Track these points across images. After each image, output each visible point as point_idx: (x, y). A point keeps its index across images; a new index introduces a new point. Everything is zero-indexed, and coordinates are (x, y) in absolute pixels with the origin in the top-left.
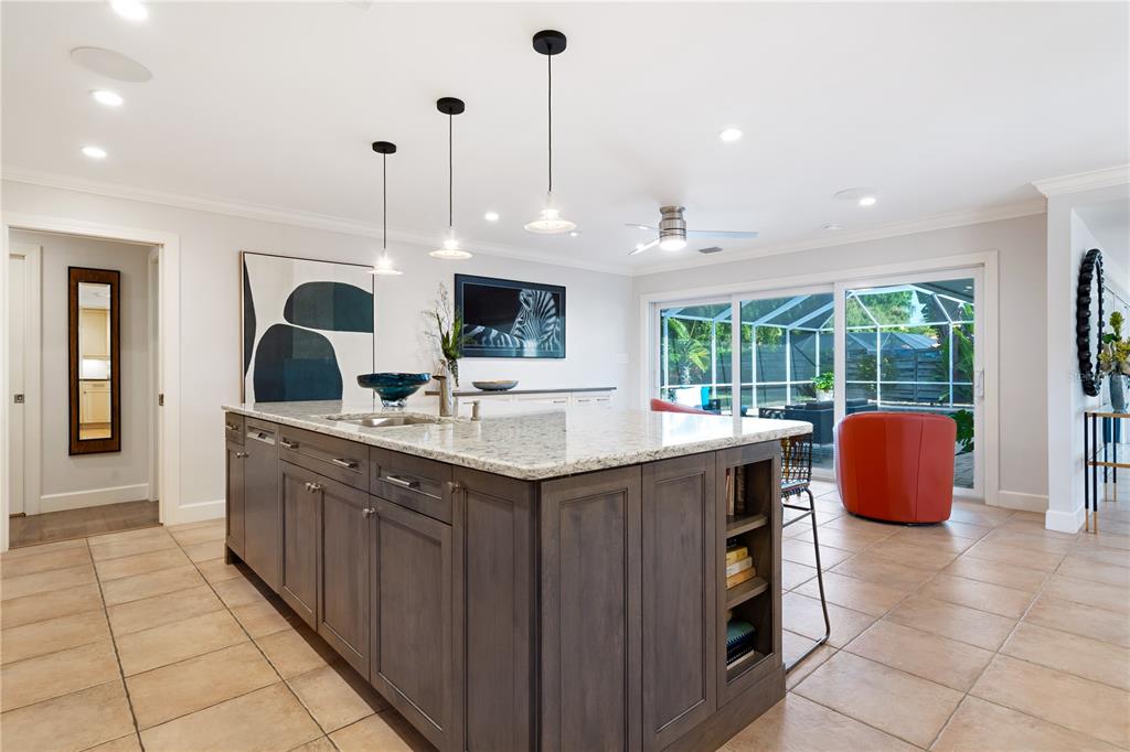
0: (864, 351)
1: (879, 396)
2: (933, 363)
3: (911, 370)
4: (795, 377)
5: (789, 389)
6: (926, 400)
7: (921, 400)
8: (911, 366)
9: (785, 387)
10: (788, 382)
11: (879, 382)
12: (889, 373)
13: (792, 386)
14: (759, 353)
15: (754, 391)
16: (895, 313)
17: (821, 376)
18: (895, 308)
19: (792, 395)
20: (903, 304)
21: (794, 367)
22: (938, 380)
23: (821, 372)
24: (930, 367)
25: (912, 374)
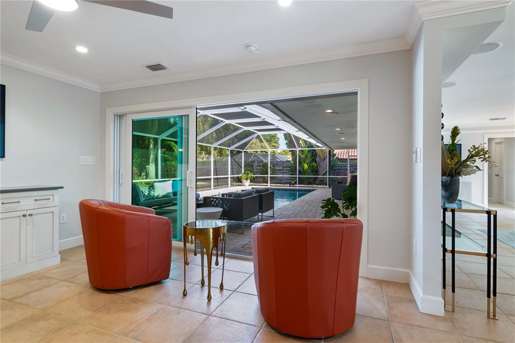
0: (262, 161)
1: (269, 182)
2: (290, 167)
3: (281, 170)
4: (232, 173)
5: (229, 179)
6: (288, 183)
7: (285, 183)
8: (281, 168)
9: (228, 178)
10: (229, 176)
11: (269, 176)
12: (273, 172)
13: (231, 178)
14: (215, 162)
15: (212, 180)
16: (273, 146)
17: (245, 173)
18: (273, 144)
19: (231, 182)
20: (276, 142)
21: (232, 168)
22: (291, 174)
23: (245, 171)
24: (288, 169)
25: (282, 171)
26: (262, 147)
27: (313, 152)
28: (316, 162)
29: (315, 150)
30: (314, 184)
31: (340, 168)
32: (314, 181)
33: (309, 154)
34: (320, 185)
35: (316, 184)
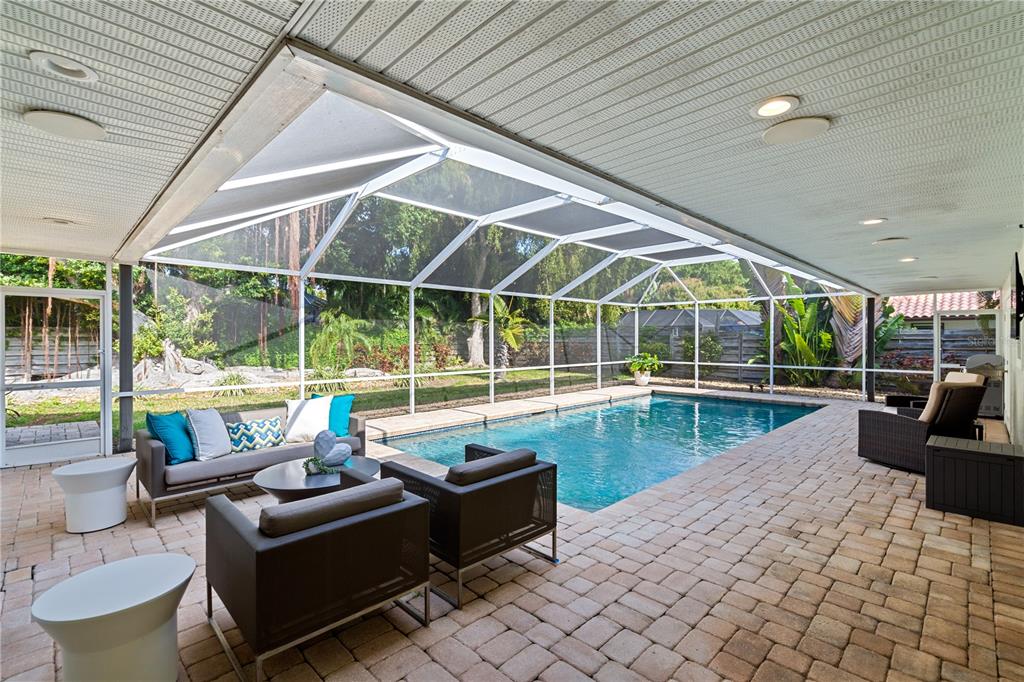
1: (697, 379)
2: (757, 341)
3: (736, 348)
4: (607, 357)
5: (599, 370)
9: (595, 368)
10: (599, 364)
11: (697, 363)
13: (603, 367)
15: (552, 375)
17: (638, 356)
19: (603, 376)
22: (759, 363)
23: (640, 351)
24: (754, 345)
25: (737, 352)
26: (710, 295)
27: (821, 305)
28: (829, 330)
29: (827, 299)
30: (824, 385)
31: (908, 344)
32: (825, 380)
33: (809, 310)
34: (843, 388)
35: (831, 387)
